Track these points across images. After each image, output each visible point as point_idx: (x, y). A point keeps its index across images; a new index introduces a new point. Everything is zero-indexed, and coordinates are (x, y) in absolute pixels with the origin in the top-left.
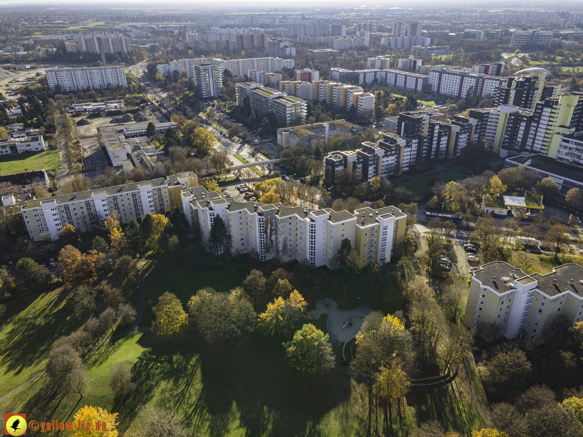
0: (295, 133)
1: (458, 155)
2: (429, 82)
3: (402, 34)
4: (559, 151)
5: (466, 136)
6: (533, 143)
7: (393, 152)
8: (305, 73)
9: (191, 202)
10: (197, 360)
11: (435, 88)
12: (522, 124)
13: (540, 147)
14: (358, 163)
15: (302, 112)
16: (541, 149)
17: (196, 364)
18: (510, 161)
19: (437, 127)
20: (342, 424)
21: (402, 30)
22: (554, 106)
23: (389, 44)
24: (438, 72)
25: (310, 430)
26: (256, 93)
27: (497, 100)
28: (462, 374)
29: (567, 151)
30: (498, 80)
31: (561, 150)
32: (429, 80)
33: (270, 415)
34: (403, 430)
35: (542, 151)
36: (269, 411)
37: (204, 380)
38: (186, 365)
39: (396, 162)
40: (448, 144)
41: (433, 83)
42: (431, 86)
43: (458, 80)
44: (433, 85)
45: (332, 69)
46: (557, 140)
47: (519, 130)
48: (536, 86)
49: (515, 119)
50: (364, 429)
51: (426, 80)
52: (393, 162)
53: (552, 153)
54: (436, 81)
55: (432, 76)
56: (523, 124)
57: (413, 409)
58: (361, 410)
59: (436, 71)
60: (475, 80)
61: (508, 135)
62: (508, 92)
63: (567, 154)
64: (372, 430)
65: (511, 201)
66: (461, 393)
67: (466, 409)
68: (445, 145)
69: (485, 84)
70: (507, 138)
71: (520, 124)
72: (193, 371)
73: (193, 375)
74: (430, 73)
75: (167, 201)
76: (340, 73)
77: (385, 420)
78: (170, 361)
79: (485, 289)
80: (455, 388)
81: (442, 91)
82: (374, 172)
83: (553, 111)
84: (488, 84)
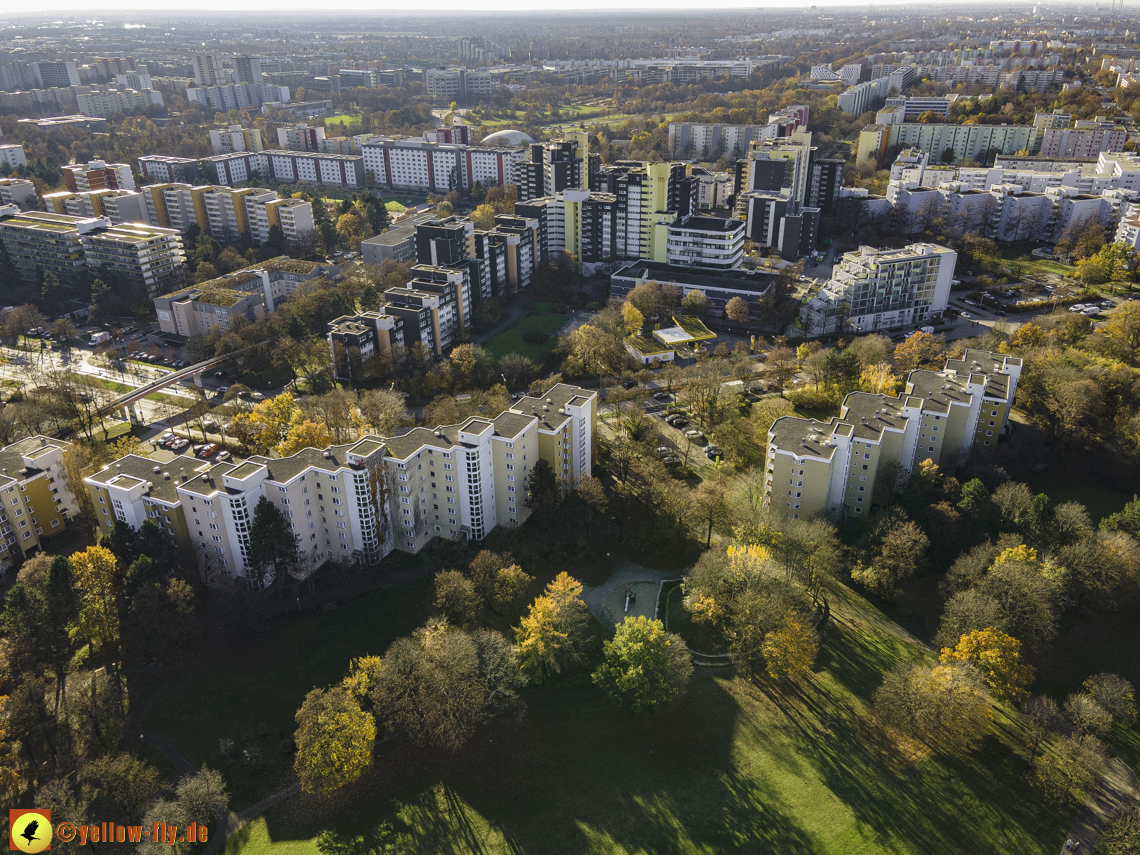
0: (209, 300)
1: (524, 285)
2: (365, 167)
3: (220, 79)
4: (669, 250)
5: (528, 250)
6: (626, 244)
7: (448, 298)
8: (98, 171)
9: (147, 494)
10: (447, 794)
11: (381, 177)
12: (605, 216)
13: (637, 249)
14: (398, 330)
15: (173, 255)
16: (640, 252)
17: (453, 804)
18: (619, 278)
19: (486, 241)
20: (768, 751)
21: (216, 72)
22: (643, 182)
23: (208, 99)
24: (380, 147)
25: (734, 787)
26: (14, 229)
27: (524, 184)
28: (830, 597)
29: (681, 248)
30: (494, 153)
31: (672, 247)
32: (365, 163)
33: (656, 806)
34: (842, 709)
35: (642, 255)
36: (649, 800)
37: (494, 824)
38: (436, 817)
39: (454, 315)
40: (506, 268)
41: (375, 168)
42: (371, 173)
43: (422, 158)
44: (376, 173)
45: (142, 159)
46: (661, 235)
47: (602, 227)
48: (578, 156)
49: (593, 210)
50: (800, 739)
51: (359, 164)
52: (450, 316)
53: (660, 256)
54: (379, 164)
55: (368, 155)
56: (608, 216)
57: (824, 674)
58: (772, 716)
59: (375, 147)
60: (454, 156)
61: (588, 237)
62: (539, 170)
63: (682, 253)
64: (809, 732)
65: (669, 336)
66: (852, 621)
67: (875, 638)
68: (504, 272)
69: (473, 162)
70: (588, 243)
71: (601, 217)
72: (459, 819)
73: (465, 825)
74: (363, 150)
75: (23, 523)
76: (169, 165)
77: (811, 709)
78: (401, 827)
79: (803, 461)
80: (841, 619)
81: (399, 180)
82: (429, 341)
83: (644, 189)
84: (478, 160)
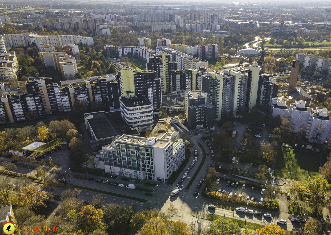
19: (57, 89)
21: (209, 19)
48: (161, 62)
55: (157, 51)
68: (68, 102)
76: (107, 47)
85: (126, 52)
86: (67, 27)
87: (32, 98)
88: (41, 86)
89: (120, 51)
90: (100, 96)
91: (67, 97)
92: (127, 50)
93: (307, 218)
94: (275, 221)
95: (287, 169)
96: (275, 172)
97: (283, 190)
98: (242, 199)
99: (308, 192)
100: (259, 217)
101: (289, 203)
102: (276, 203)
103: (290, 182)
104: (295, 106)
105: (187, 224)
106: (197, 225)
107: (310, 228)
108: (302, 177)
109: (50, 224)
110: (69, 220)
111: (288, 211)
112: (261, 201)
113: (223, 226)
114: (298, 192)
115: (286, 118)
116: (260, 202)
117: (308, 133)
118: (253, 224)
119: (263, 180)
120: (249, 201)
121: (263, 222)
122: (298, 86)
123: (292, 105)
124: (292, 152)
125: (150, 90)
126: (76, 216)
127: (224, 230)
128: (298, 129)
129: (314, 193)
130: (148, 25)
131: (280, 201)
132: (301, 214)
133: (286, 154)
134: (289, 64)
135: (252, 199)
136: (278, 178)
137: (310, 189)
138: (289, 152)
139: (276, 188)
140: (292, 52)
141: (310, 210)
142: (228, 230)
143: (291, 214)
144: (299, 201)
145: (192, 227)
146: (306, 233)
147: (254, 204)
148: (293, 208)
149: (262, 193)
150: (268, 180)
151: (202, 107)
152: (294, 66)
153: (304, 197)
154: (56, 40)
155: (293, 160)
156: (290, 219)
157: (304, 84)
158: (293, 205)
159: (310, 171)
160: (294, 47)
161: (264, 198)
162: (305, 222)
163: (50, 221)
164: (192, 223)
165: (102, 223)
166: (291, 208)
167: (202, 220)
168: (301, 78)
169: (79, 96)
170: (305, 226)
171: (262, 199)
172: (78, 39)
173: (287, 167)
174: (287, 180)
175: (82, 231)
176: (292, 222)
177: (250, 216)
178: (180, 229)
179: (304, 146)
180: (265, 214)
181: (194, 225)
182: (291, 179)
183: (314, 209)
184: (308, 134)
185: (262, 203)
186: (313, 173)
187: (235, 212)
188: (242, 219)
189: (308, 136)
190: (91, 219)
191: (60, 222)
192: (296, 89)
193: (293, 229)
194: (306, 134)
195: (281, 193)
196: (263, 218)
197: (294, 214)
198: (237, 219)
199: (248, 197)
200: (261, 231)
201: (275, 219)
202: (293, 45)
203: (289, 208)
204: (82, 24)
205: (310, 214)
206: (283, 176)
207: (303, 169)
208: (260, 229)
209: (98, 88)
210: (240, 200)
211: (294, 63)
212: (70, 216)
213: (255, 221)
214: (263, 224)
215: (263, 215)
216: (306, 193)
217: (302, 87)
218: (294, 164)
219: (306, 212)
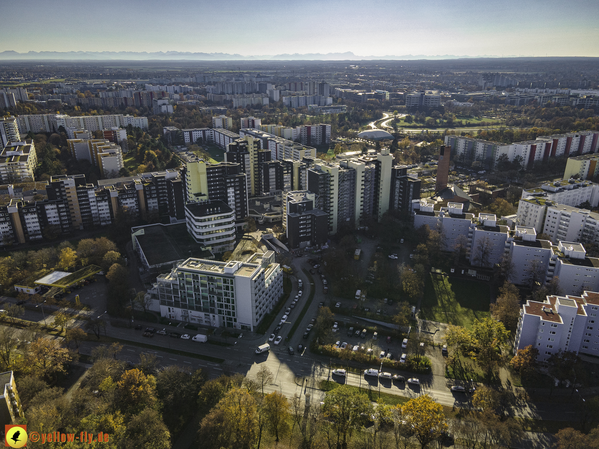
3: (316, 93)
5: (133, 201)
8: (110, 131)
15: (23, 171)
19: (92, 192)
24: (244, 132)
52: (8, 230)
68: (108, 211)
76: (167, 131)
85: (195, 137)
86: (111, 104)
87: (55, 206)
88: (68, 188)
89: (187, 135)
90: (156, 200)
91: (107, 203)
92: (198, 135)
93: (477, 385)
94: (426, 390)
95: (440, 307)
96: (421, 312)
97: (436, 340)
98: (374, 356)
99: (475, 344)
100: (400, 384)
101: (446, 362)
102: (426, 360)
103: (445, 328)
104: (448, 211)
105: (288, 397)
106: (303, 398)
107: (482, 401)
108: (464, 319)
109: (70, 401)
110: (101, 394)
111: (445, 374)
112: (403, 359)
113: (344, 400)
114: (459, 343)
115: (435, 229)
116: (401, 361)
117: (469, 251)
118: (391, 396)
119: (404, 325)
120: (384, 358)
121: (406, 392)
122: (451, 182)
123: (442, 210)
124: (446, 281)
125: (231, 191)
126: (114, 387)
127: (345, 406)
128: (454, 246)
129: (484, 344)
130: (228, 99)
131: (432, 358)
132: (466, 378)
133: (438, 284)
134: (435, 151)
135: (389, 355)
136: (427, 321)
137: (477, 339)
138: (443, 280)
139: (425, 337)
140: (438, 133)
141: (480, 372)
142: (353, 406)
143: (451, 378)
144: (462, 358)
145: (295, 402)
146: (476, 411)
147: (392, 364)
148: (454, 369)
149: (403, 346)
150: (412, 325)
151: (309, 215)
152: (442, 153)
153: (470, 350)
154: (93, 122)
155: (448, 294)
156: (449, 386)
157: (458, 179)
158: (452, 363)
159: (475, 310)
160: (442, 127)
161: (406, 353)
162: (473, 392)
163: (71, 397)
164: (296, 395)
165: (154, 399)
166: (450, 370)
167: (311, 390)
168: (454, 170)
169: (124, 202)
170: (474, 398)
171: (404, 356)
172: (126, 121)
173: (440, 305)
174: (441, 324)
175: (121, 413)
176: (452, 391)
177: (386, 382)
178: (277, 406)
179: (464, 272)
180: (410, 380)
181: (298, 399)
182: (448, 323)
183: (486, 371)
184: (469, 253)
185: (404, 361)
186: (481, 313)
187: (363, 377)
188: (373, 388)
189: (469, 255)
190: (136, 392)
191: (87, 397)
192: (448, 186)
193: (455, 404)
194: (467, 253)
195: (433, 346)
196: (407, 386)
197: (455, 378)
198: (367, 387)
199: (383, 353)
200: (404, 406)
201: (426, 387)
202: (440, 123)
203: (447, 369)
204: (133, 100)
205: (480, 379)
206: (434, 317)
207: (466, 307)
208: (402, 404)
209: (154, 190)
210: (370, 357)
211: (443, 148)
212: (104, 389)
213: (394, 390)
214: (408, 396)
215: (407, 380)
216: (472, 345)
217: (456, 183)
218: (451, 300)
219: (474, 375)
